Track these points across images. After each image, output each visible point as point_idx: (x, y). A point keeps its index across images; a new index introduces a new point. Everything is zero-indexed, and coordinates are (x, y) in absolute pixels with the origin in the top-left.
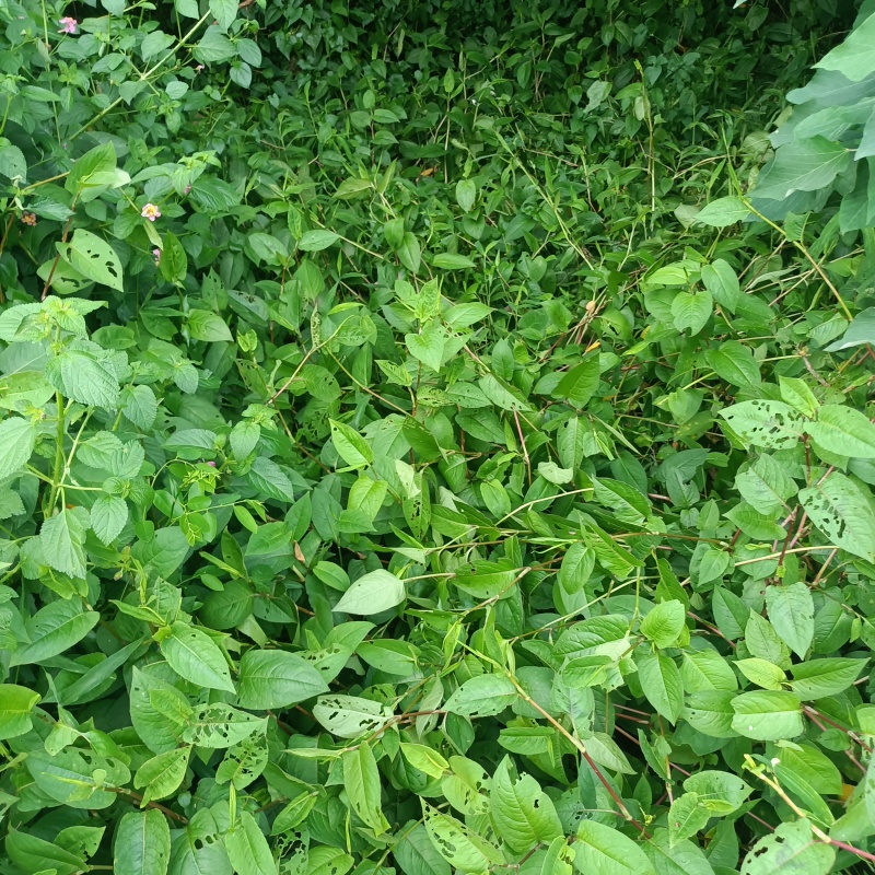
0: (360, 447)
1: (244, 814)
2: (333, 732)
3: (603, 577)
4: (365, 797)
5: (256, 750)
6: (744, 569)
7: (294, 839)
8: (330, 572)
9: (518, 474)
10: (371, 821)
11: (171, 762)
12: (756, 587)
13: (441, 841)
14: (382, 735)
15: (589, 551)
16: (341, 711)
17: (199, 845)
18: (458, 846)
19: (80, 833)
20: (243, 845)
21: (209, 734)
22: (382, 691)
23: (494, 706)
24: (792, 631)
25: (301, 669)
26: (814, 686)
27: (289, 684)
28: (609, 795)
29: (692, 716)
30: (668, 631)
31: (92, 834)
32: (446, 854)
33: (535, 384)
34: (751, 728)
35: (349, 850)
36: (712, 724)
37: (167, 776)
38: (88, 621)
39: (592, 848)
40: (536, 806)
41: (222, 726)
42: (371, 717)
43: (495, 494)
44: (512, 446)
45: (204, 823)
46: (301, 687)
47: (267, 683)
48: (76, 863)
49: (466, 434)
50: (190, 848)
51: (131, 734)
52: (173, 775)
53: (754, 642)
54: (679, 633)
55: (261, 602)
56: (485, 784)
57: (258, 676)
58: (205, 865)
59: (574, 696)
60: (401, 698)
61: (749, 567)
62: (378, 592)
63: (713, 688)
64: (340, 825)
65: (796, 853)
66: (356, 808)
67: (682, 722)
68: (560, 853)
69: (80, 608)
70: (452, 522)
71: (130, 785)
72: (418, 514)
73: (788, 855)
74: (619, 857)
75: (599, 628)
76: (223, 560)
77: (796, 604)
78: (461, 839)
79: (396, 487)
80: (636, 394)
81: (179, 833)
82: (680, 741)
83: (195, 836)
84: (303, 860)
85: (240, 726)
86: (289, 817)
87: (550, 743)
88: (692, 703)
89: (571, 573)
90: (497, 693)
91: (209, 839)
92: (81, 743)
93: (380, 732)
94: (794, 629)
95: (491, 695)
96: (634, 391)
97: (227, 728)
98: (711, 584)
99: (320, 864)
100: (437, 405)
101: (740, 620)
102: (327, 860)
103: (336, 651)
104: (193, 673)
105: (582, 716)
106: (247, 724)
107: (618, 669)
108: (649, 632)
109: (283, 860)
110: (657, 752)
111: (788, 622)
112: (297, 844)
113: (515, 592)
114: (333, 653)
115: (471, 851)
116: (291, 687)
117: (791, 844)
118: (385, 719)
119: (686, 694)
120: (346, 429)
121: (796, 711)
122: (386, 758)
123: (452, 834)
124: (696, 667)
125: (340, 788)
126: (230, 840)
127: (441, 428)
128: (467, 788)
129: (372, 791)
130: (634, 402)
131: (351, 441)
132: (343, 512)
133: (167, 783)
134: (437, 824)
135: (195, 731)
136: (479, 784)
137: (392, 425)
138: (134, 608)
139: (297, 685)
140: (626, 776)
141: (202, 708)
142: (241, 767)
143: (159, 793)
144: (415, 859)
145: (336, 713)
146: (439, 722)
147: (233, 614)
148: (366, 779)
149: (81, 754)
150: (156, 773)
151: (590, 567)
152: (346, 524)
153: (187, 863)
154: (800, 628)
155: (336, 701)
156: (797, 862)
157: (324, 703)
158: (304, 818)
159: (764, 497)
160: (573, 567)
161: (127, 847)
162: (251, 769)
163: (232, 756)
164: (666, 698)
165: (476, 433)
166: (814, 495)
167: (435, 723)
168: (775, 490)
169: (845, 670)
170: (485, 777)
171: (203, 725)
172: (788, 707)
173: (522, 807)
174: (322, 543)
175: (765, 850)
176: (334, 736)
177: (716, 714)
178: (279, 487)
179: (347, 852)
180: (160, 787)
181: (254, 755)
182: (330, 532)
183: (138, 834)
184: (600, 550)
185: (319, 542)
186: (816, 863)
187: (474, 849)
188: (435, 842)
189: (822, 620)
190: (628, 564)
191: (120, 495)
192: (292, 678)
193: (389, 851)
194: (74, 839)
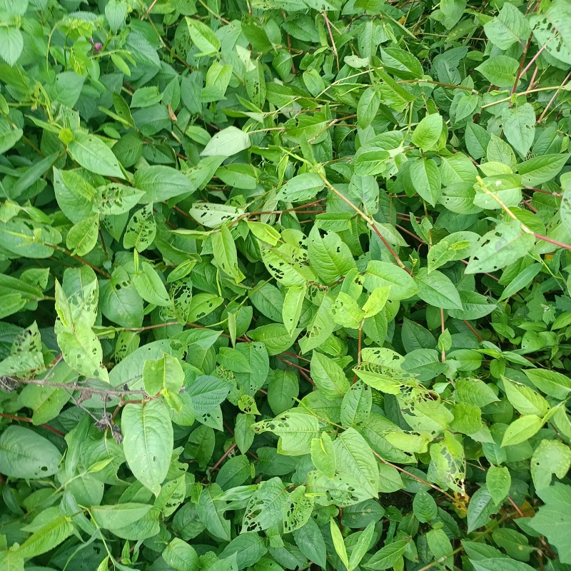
0: (210, 38)
1: (144, 264)
2: (204, 225)
3: (389, 123)
4: (227, 260)
5: (147, 224)
6: (488, 110)
7: (182, 285)
8: (197, 132)
9: (329, 63)
10: (232, 273)
11: (88, 227)
12: (496, 123)
13: (274, 269)
14: (237, 224)
15: (376, 94)
16: (209, 212)
17: (118, 287)
18: (285, 272)
19: (35, 274)
20: (146, 282)
21: (110, 207)
22: (236, 201)
23: (309, 194)
24: (519, 138)
25: (175, 176)
26: (531, 178)
27: (167, 186)
28: (390, 253)
29: (447, 201)
30: (431, 137)
31: (42, 274)
32: (278, 277)
33: (342, 7)
34: (486, 202)
35: (220, 295)
36: (461, 205)
37: (87, 238)
38: (15, 135)
39: (376, 277)
40: (338, 251)
41: (118, 200)
42: (229, 214)
43: (313, 80)
44: (324, 43)
45: (119, 274)
46: (176, 187)
47: (152, 186)
48: (36, 293)
49: (292, 38)
50: (113, 290)
51: (61, 217)
52: (91, 237)
53: (492, 155)
54: (438, 138)
55: (150, 149)
56: (304, 242)
57: (146, 182)
58: (124, 299)
59: (366, 188)
60: (249, 205)
61: (492, 108)
62: (231, 141)
63: (462, 181)
64: (214, 282)
65: (509, 242)
66: (222, 267)
67: (440, 206)
68: (355, 279)
69: (9, 128)
70: (282, 96)
71: (63, 245)
72: (257, 92)
73: (504, 244)
74: (394, 280)
75: (382, 143)
76: (115, 113)
77: (523, 118)
78: (287, 267)
79: (241, 73)
80: (419, 22)
81: (105, 282)
82: (440, 226)
83: (115, 283)
84: (189, 296)
85: (130, 198)
86: (178, 273)
87: (350, 223)
88: (447, 192)
89: (364, 112)
90: (311, 186)
91: (124, 284)
92: (23, 215)
93: (235, 222)
94: (521, 137)
95: (307, 187)
96: (418, 19)
97: (121, 201)
98: (464, 121)
99: (201, 302)
100: (267, 9)
101: (484, 145)
102: (206, 300)
103: (200, 169)
104: (93, 165)
105: (370, 200)
106: (134, 196)
107: (394, 163)
108: (418, 141)
109: (176, 297)
110: (422, 228)
111: (517, 132)
112: (184, 288)
113: (327, 137)
114: (198, 170)
115: (294, 274)
116: (169, 187)
117: (506, 237)
118: (239, 215)
119: (443, 187)
120: (198, 24)
121: (518, 188)
122: (241, 238)
123: (281, 264)
124: (450, 167)
125: (211, 257)
126: (136, 280)
127: (272, 31)
128: (294, 247)
129: (231, 254)
130: (417, 29)
131: (203, 34)
132: (203, 90)
133: (88, 244)
134: (271, 258)
135: (100, 205)
136: (301, 243)
137: (235, 28)
138: (45, 124)
139: (173, 186)
140: (402, 248)
141: (103, 188)
142: (139, 237)
143: (84, 250)
144: (265, 303)
145: (205, 214)
146: (277, 220)
147: (130, 157)
148: (227, 248)
149: (25, 223)
150: (80, 237)
151: (377, 106)
152: (205, 97)
153: (112, 298)
154: (525, 136)
155: (205, 206)
156: (510, 247)
157: (196, 207)
158: (188, 273)
159: (504, 37)
160: (365, 108)
161: (70, 288)
162: (146, 238)
163: (132, 229)
164: (429, 189)
165: (298, 36)
166: (541, 20)
167: (274, 220)
168: (513, 31)
169: (554, 163)
170: (304, 238)
171: (105, 201)
172: (512, 185)
173: (329, 253)
174: (191, 117)
175: (488, 241)
176: (204, 227)
177: (463, 198)
178: (149, 57)
179: (219, 296)
180: (84, 247)
181: (146, 227)
182: (197, 108)
183: (77, 281)
184: (384, 91)
185: (189, 116)
186: (522, 246)
187: (296, 273)
188: (270, 270)
189: (542, 141)
190: (404, 100)
191: (14, 26)
192: (169, 182)
193: (247, 297)
194: (31, 279)
